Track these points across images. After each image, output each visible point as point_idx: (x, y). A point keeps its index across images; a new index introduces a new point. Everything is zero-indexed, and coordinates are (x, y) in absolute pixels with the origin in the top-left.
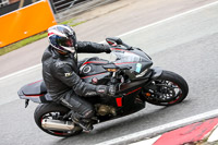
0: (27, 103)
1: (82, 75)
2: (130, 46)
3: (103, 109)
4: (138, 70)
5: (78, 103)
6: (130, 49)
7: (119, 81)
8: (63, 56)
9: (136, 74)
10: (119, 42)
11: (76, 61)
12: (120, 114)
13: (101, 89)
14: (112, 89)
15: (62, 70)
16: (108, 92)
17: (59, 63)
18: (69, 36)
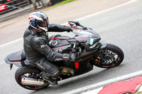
0: (11, 67)
1: (52, 47)
2: (85, 26)
3: (65, 71)
4: (91, 43)
5: (48, 66)
6: (85, 29)
7: (78, 50)
8: (39, 34)
9: (90, 45)
10: (77, 24)
11: (47, 37)
12: (76, 74)
13: (66, 56)
14: (73, 56)
15: (39, 44)
16: (70, 58)
17: (37, 39)
18: (44, 20)
